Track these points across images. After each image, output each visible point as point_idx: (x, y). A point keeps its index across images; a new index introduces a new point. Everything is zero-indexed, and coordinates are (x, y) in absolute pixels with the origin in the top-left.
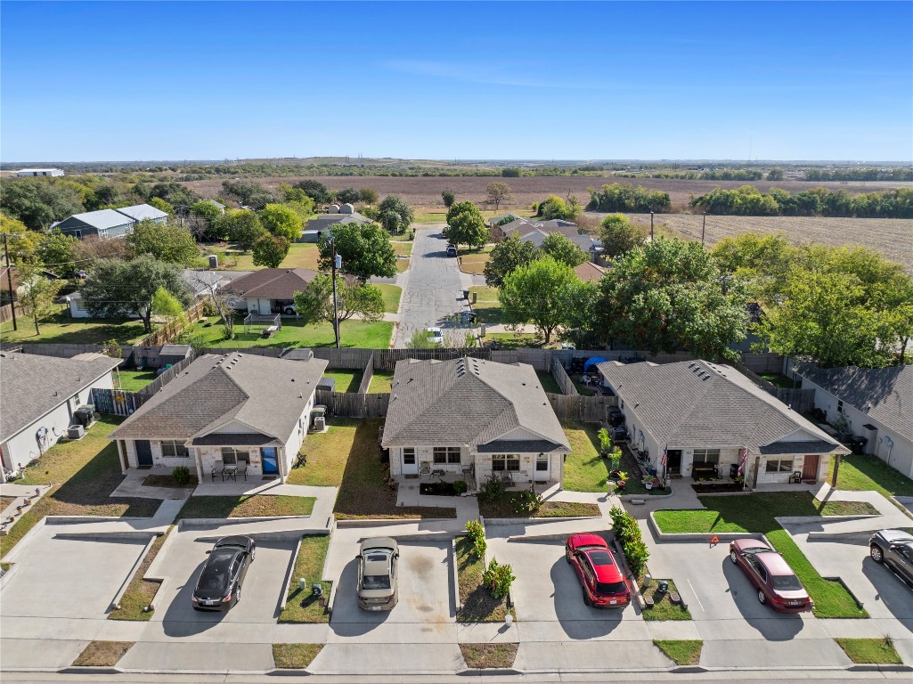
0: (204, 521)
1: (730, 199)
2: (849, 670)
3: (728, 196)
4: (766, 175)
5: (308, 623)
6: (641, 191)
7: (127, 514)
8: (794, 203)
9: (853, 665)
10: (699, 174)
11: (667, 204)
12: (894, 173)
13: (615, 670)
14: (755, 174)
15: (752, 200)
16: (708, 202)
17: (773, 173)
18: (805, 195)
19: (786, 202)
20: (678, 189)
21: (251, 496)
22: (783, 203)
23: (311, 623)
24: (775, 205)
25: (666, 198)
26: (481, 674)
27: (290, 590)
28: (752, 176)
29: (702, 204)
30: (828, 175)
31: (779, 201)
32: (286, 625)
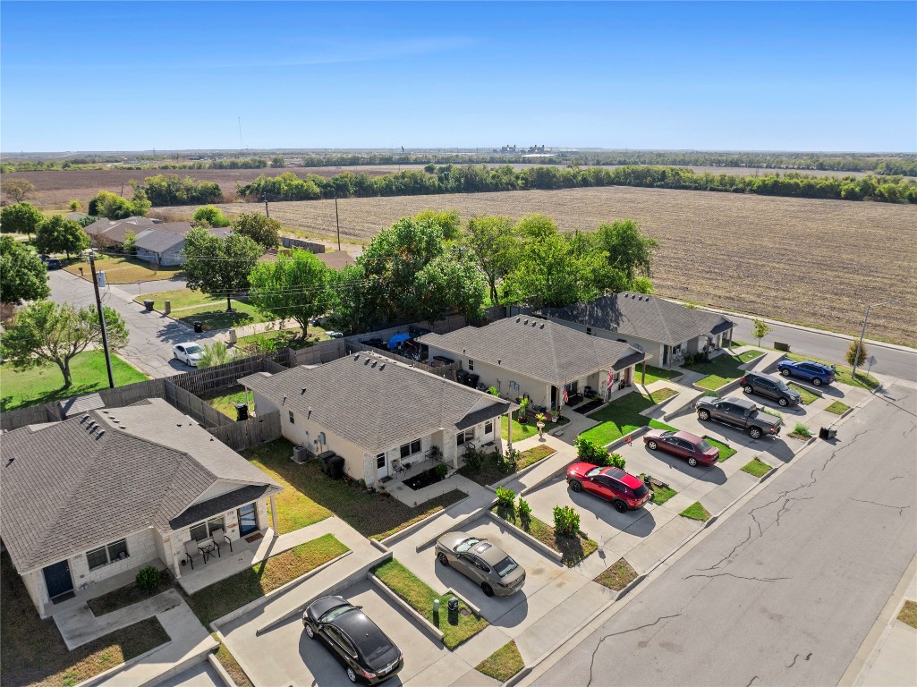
0: (239, 611)
1: (277, 186)
2: (761, 482)
3: (274, 183)
4: (270, 163)
5: (475, 634)
6: (188, 181)
7: (128, 655)
8: (331, 187)
9: (760, 479)
10: (207, 163)
11: (219, 194)
12: (370, 158)
13: (683, 543)
14: (260, 162)
15: (297, 187)
16: (257, 189)
17: (275, 161)
18: (337, 180)
19: (325, 186)
20: (228, 178)
21: (264, 562)
22: (322, 187)
23: (477, 633)
24: (317, 190)
25: (217, 188)
26: (628, 591)
27: (427, 618)
28: (257, 164)
29: (251, 193)
30: (322, 162)
31: (319, 186)
32: (460, 648)
